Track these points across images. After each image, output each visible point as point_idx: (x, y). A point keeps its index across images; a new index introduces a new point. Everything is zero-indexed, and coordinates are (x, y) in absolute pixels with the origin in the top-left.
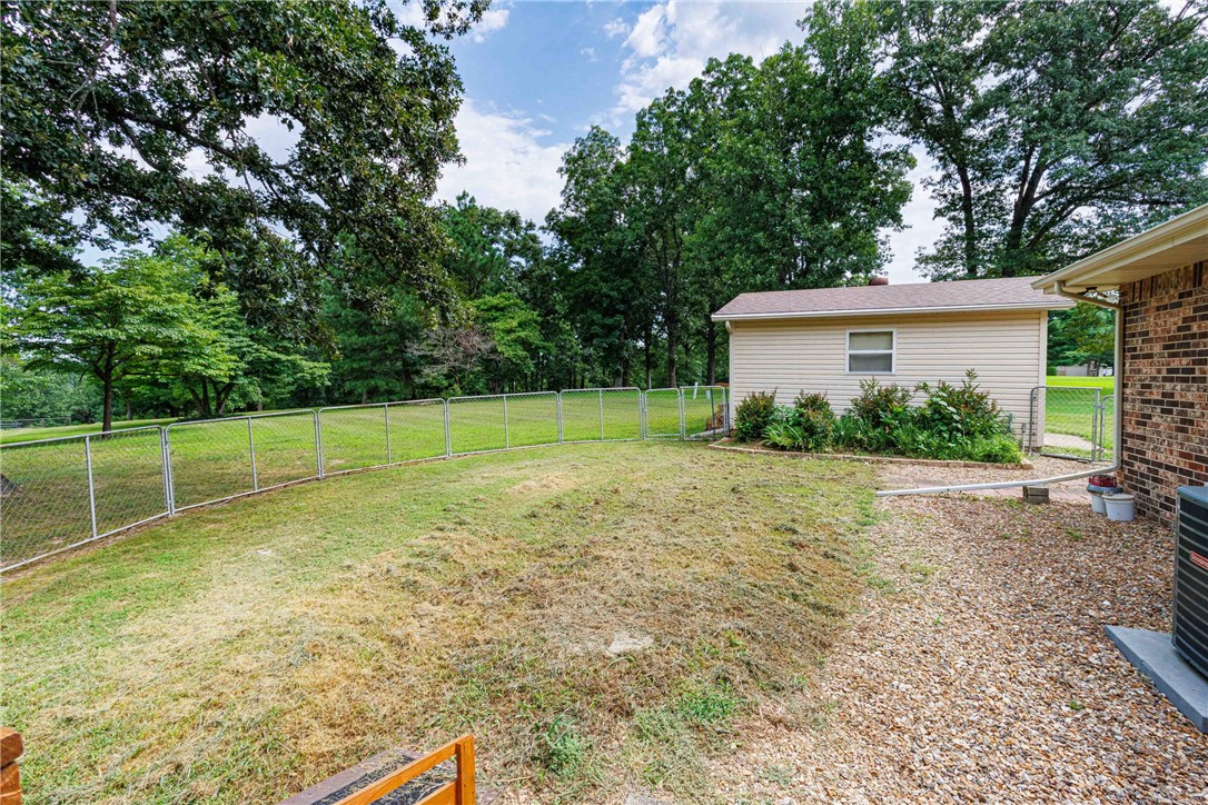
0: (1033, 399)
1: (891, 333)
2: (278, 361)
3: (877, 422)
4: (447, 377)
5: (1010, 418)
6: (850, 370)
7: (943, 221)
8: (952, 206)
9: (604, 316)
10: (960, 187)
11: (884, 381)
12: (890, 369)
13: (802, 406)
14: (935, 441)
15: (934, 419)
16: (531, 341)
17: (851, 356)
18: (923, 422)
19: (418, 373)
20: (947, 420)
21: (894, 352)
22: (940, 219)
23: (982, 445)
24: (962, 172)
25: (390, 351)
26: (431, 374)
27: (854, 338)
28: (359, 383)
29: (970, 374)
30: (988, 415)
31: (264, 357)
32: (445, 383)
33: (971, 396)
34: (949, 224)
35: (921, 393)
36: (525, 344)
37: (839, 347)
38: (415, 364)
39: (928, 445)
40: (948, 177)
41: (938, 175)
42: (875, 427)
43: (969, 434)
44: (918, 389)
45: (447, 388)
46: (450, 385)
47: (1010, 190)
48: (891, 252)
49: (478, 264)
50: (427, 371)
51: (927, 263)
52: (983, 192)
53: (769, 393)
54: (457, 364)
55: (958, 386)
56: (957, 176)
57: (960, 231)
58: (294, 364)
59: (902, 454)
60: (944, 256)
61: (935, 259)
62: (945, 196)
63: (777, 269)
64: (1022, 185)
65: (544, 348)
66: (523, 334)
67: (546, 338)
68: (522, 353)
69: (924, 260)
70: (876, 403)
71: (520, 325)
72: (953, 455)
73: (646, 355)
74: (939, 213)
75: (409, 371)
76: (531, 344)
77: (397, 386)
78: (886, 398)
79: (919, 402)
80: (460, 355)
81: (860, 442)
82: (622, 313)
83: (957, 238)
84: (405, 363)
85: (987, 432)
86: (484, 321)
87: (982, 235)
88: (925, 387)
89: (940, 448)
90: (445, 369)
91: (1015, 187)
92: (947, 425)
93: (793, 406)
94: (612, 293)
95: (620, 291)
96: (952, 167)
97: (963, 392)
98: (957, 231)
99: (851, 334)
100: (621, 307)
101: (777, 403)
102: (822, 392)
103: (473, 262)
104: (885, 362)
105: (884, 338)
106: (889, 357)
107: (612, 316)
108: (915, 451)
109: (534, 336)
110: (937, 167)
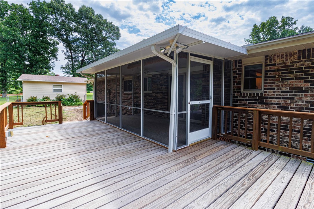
0: (85, 96)
1: (62, 86)
5: (82, 99)
6: (54, 92)
7: (67, 61)
8: (68, 58)
10: (70, 54)
11: (61, 94)
13: (44, 98)
14: (71, 103)
15: (70, 100)
17: (54, 89)
18: (69, 100)
20: (72, 100)
21: (62, 89)
22: (66, 60)
23: (78, 103)
24: (71, 51)
27: (54, 86)
29: (76, 93)
30: (79, 99)
33: (76, 96)
34: (68, 61)
35: (68, 96)
37: (51, 88)
39: (70, 104)
40: (67, 51)
41: (65, 51)
43: (76, 102)
44: (67, 95)
47: (80, 57)
48: (55, 65)
51: (63, 69)
52: (75, 56)
53: (35, 96)
55: (74, 95)
56: (70, 52)
57: (71, 63)
59: (65, 106)
60: (67, 67)
61: (65, 68)
62: (67, 55)
63: (23, 66)
64: (82, 57)
69: (62, 68)
70: (60, 98)
72: (74, 105)
74: (66, 58)
78: (62, 97)
79: (67, 97)
83: (70, 65)
85: (78, 101)
87: (75, 65)
88: (69, 95)
89: (72, 104)
91: (81, 57)
93: (42, 99)
96: (68, 50)
97: (75, 96)
98: (70, 63)
99: (54, 85)
101: (38, 98)
102: (48, 96)
104: (61, 91)
105: (60, 86)
108: (68, 105)
110: (65, 49)
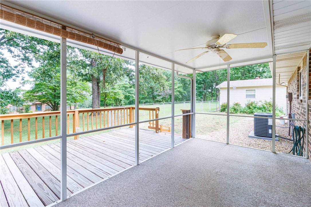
1: (255, 90)
2: (129, 96)
3: (250, 108)
4: (162, 99)
6: (246, 97)
9: (198, 85)
11: (252, 100)
12: (255, 97)
13: (235, 105)
14: (261, 112)
15: (262, 108)
16: (180, 91)
17: (246, 95)
18: (260, 108)
19: (156, 98)
21: (256, 94)
25: (150, 93)
26: (159, 98)
27: (247, 91)
28: (144, 100)
29: (271, 99)
31: (127, 95)
32: (162, 100)
33: (271, 103)
35: (260, 102)
36: (179, 92)
37: (244, 92)
38: (155, 96)
42: (249, 109)
45: (162, 101)
46: (163, 101)
49: (169, 74)
50: (158, 97)
54: (164, 96)
58: (132, 97)
65: (184, 92)
66: (179, 89)
67: (184, 90)
68: (178, 94)
70: (250, 104)
71: (178, 87)
73: (212, 93)
75: (154, 98)
76: (180, 92)
77: (152, 100)
78: (252, 103)
79: (259, 104)
80: (165, 94)
81: (246, 112)
82: (203, 84)
84: (153, 96)
86: (170, 87)
90: (161, 97)
92: (265, 109)
93: (233, 105)
94: (200, 79)
95: (202, 78)
97: (269, 102)
99: (246, 90)
100: (203, 82)
103: (168, 74)
105: (254, 91)
106: (255, 95)
107: (200, 84)
109: (181, 90)
